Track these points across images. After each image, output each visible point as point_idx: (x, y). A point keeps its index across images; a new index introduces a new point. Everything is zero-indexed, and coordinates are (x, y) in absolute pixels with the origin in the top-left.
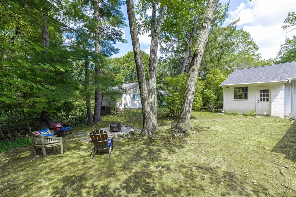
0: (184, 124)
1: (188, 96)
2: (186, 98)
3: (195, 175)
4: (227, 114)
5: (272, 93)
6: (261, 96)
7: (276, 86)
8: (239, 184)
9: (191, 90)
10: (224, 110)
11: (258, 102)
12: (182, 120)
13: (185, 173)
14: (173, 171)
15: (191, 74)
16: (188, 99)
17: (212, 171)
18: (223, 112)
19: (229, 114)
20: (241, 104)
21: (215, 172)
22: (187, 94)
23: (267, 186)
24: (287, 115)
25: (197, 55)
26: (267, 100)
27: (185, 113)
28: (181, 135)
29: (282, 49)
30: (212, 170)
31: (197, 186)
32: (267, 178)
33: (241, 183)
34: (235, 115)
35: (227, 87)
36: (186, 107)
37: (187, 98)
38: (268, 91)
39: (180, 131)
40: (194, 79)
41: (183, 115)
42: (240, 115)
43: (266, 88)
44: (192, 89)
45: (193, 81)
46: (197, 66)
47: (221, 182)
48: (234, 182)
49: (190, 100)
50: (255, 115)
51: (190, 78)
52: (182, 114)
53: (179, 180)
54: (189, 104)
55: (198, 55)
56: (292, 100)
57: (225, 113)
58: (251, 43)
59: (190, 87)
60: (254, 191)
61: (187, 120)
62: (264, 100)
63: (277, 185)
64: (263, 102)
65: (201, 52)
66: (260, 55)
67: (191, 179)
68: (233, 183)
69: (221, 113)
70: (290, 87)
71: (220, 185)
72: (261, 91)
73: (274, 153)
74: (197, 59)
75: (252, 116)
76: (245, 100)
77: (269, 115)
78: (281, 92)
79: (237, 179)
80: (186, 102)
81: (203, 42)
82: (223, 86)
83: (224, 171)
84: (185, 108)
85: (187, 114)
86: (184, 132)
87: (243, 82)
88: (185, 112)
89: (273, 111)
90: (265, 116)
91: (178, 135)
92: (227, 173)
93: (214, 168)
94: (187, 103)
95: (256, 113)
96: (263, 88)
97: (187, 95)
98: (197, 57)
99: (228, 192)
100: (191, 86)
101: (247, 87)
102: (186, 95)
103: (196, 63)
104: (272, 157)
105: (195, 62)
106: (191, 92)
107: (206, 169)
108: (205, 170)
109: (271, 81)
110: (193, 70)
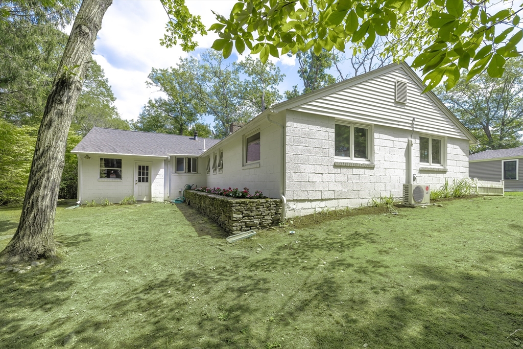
0: (38, 239)
1: (48, 172)
2: (43, 175)
3: (156, 300)
4: (89, 206)
5: (152, 171)
6: (140, 173)
7: (156, 162)
8: (205, 276)
9: (56, 158)
10: (80, 199)
11: (136, 184)
12: (32, 228)
13: (139, 308)
14: (112, 322)
15: (56, 123)
16: (48, 179)
17: (169, 283)
18: (78, 202)
19: (91, 206)
20: (111, 187)
21: (173, 282)
22: (44, 165)
23: (223, 265)
24: (166, 198)
25: (71, 84)
26: (147, 181)
27: (43, 212)
28: (37, 266)
29: (145, 112)
30: (166, 282)
31: (174, 306)
32: (218, 259)
33: (206, 275)
34: (105, 205)
35: (87, 155)
36: (43, 198)
37: (46, 175)
38: (147, 167)
39: (26, 258)
40: (63, 134)
41: (35, 217)
42: (111, 205)
43: (145, 164)
44: (59, 156)
45: (61, 139)
46: (70, 107)
47: (193, 285)
48: (200, 277)
49: (54, 180)
50: (134, 203)
51: (51, 131)
52: (32, 215)
53: (142, 321)
54: (53, 191)
55: (73, 86)
56: (170, 180)
57: (83, 205)
58: (103, 84)
59: (54, 152)
60: (219, 275)
61: (47, 227)
62: (143, 181)
63: (227, 261)
64: (142, 184)
65: (79, 82)
66: (115, 110)
67: (154, 308)
68: (201, 279)
69: (74, 207)
70: (169, 165)
71: (195, 288)
72: (140, 167)
73: (203, 237)
74: (70, 94)
75: (130, 204)
76: (118, 180)
77: (149, 201)
78: (161, 170)
79: (200, 274)
80: (43, 185)
81: (83, 63)
82: (79, 153)
83: (181, 275)
84: (40, 199)
85: (48, 214)
86: (42, 256)
87: (116, 152)
88: (41, 209)
89: (153, 195)
90: (144, 202)
91: (29, 268)
92: (186, 274)
93: (167, 279)
94: (45, 187)
95: (135, 199)
96: (142, 164)
97: (45, 169)
98: (70, 89)
99: (207, 288)
100: (56, 148)
101: (121, 160)
102: (41, 168)
103: (67, 101)
104: (203, 241)
105: (66, 99)
106: (57, 163)
107: (158, 285)
108: (159, 287)
109: (152, 154)
110: (61, 114)
